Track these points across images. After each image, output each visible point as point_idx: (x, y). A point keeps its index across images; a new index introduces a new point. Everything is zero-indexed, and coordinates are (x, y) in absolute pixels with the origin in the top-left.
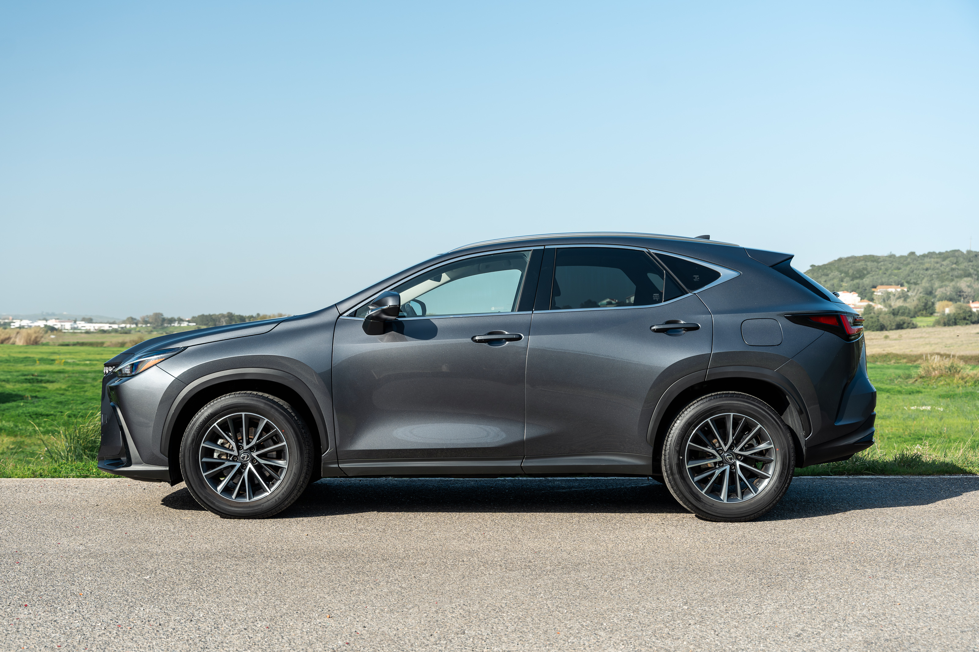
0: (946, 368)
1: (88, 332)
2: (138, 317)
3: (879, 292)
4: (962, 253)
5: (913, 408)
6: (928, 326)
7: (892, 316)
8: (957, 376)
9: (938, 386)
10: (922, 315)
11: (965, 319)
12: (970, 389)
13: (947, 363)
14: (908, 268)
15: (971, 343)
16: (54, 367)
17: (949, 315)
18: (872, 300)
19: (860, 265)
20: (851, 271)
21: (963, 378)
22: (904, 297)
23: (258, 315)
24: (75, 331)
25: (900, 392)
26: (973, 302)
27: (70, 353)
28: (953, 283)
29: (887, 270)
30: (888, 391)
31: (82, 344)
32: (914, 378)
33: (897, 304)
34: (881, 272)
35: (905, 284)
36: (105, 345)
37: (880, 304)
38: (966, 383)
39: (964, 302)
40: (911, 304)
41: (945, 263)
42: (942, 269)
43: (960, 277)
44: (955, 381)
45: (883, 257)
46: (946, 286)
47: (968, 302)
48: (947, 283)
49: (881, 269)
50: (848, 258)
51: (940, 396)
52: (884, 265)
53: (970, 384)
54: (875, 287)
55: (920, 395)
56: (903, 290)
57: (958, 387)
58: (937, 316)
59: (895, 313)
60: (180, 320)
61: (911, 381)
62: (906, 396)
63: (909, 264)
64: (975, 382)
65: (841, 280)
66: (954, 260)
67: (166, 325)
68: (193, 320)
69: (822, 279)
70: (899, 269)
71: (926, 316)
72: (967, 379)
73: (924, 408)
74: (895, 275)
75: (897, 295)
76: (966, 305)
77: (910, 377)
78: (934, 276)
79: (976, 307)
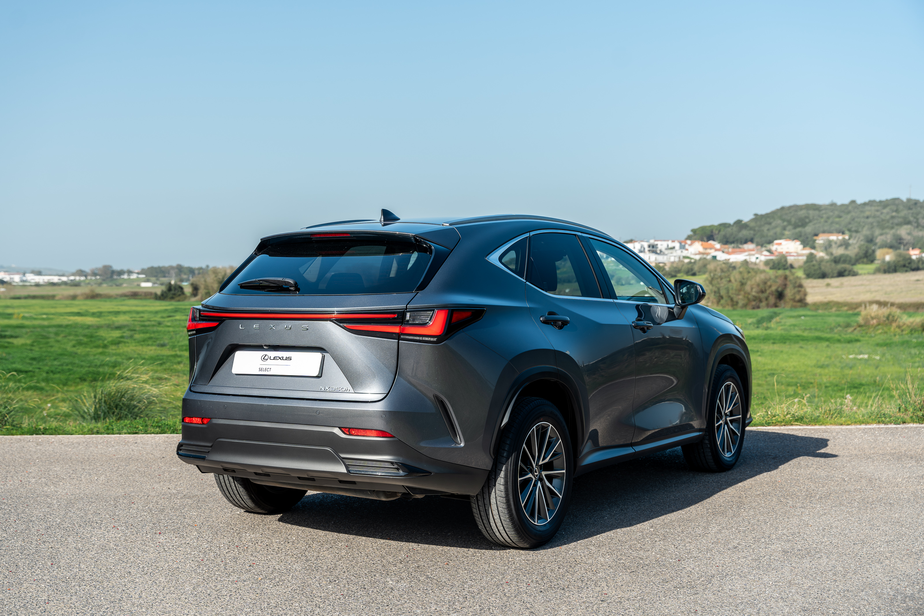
0: (884, 317)
1: (37, 285)
2: (87, 269)
3: (820, 240)
4: (902, 201)
5: (851, 356)
6: (869, 274)
7: (833, 265)
8: (894, 325)
9: (876, 335)
10: (863, 263)
11: (904, 266)
12: (906, 338)
13: (885, 311)
14: (849, 216)
15: (911, 290)
16: (13, 322)
17: (889, 263)
18: (813, 248)
19: (802, 213)
20: (793, 220)
21: (899, 327)
22: (845, 244)
23: (208, 266)
24: (24, 285)
25: (839, 341)
26: (913, 249)
27: (24, 307)
28: (892, 232)
29: (828, 218)
30: (827, 340)
31: (34, 297)
32: (853, 326)
33: (839, 252)
34: (822, 220)
35: (847, 232)
36: (57, 298)
37: (822, 251)
38: (902, 331)
39: (904, 250)
40: (852, 252)
41: (885, 211)
42: (882, 217)
43: (900, 224)
44: (892, 329)
45: (824, 205)
46: (886, 234)
47: (908, 250)
48: (887, 231)
49: (822, 217)
50: (790, 207)
51: (878, 345)
52: (826, 213)
53: (907, 332)
54: (816, 235)
55: (858, 344)
56: (844, 239)
57: (895, 335)
58: (878, 263)
59: (836, 261)
60: (130, 272)
61: (850, 330)
62: (844, 345)
63: (849, 212)
64: (911, 331)
65: (784, 228)
66: (895, 208)
67: (115, 277)
68: (143, 272)
69: (765, 228)
70: (840, 217)
71: (867, 263)
72: (904, 327)
73: (861, 356)
74: (837, 223)
75: (838, 243)
76: (905, 252)
77: (849, 325)
78: (875, 224)
79: (915, 254)
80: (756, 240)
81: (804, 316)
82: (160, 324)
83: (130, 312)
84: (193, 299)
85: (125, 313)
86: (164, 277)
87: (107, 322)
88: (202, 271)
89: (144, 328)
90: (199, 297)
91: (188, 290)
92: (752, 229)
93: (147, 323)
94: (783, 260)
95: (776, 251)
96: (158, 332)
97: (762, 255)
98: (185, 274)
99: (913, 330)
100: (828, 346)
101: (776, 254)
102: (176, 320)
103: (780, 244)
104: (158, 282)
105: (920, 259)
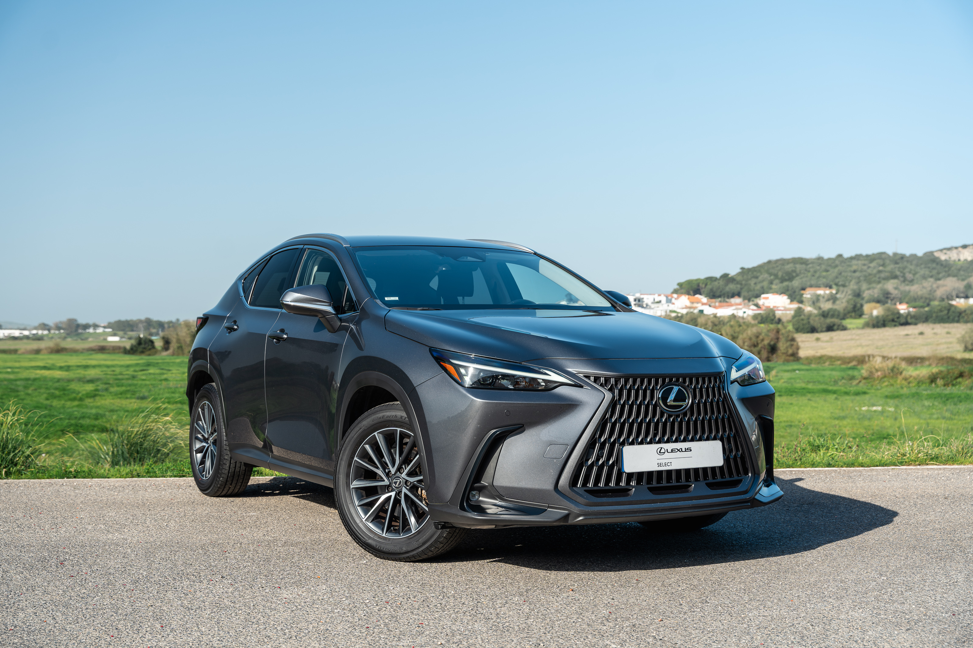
0: (889, 369)
2: (51, 323)
3: (808, 294)
4: (888, 255)
5: (864, 408)
6: (858, 328)
7: (822, 319)
8: (900, 378)
9: (882, 388)
10: (851, 317)
11: (893, 320)
12: (915, 390)
13: (889, 364)
14: (836, 270)
15: (902, 345)
17: (877, 317)
18: (801, 302)
19: (789, 267)
20: (780, 274)
21: (906, 379)
22: (833, 299)
23: (178, 320)
25: (846, 393)
26: (900, 303)
28: (879, 286)
29: (815, 272)
30: (834, 392)
32: (857, 379)
33: (827, 306)
34: (809, 274)
35: (834, 286)
36: (19, 352)
37: (810, 306)
38: (909, 383)
39: (891, 304)
40: (841, 306)
41: (872, 265)
42: (869, 271)
43: (887, 279)
44: (898, 382)
45: (811, 259)
46: (874, 288)
47: (895, 304)
48: (874, 285)
49: (809, 271)
50: (777, 261)
51: (887, 397)
52: (813, 267)
53: (914, 384)
54: (804, 289)
55: (867, 396)
56: (831, 293)
57: (901, 388)
58: (865, 318)
59: (825, 315)
60: (96, 326)
61: (855, 382)
62: (853, 397)
63: (836, 266)
64: (919, 383)
65: (771, 283)
66: (881, 262)
67: (80, 331)
68: (109, 326)
69: (752, 282)
70: (827, 271)
71: (855, 318)
72: (910, 380)
73: (875, 408)
74: (824, 277)
75: (826, 297)
76: (893, 307)
77: (852, 378)
78: (862, 278)
79: (903, 308)
80: (744, 293)
81: (799, 370)
82: (134, 377)
83: (99, 366)
84: (165, 353)
85: (94, 367)
86: (132, 331)
87: (77, 376)
88: (173, 325)
89: (119, 382)
90: (170, 351)
91: (159, 343)
92: (738, 283)
93: (120, 377)
94: (771, 315)
95: (763, 305)
96: (135, 385)
97: (749, 309)
98: (154, 328)
100: (836, 399)
102: (150, 374)
104: (126, 336)
105: (909, 313)
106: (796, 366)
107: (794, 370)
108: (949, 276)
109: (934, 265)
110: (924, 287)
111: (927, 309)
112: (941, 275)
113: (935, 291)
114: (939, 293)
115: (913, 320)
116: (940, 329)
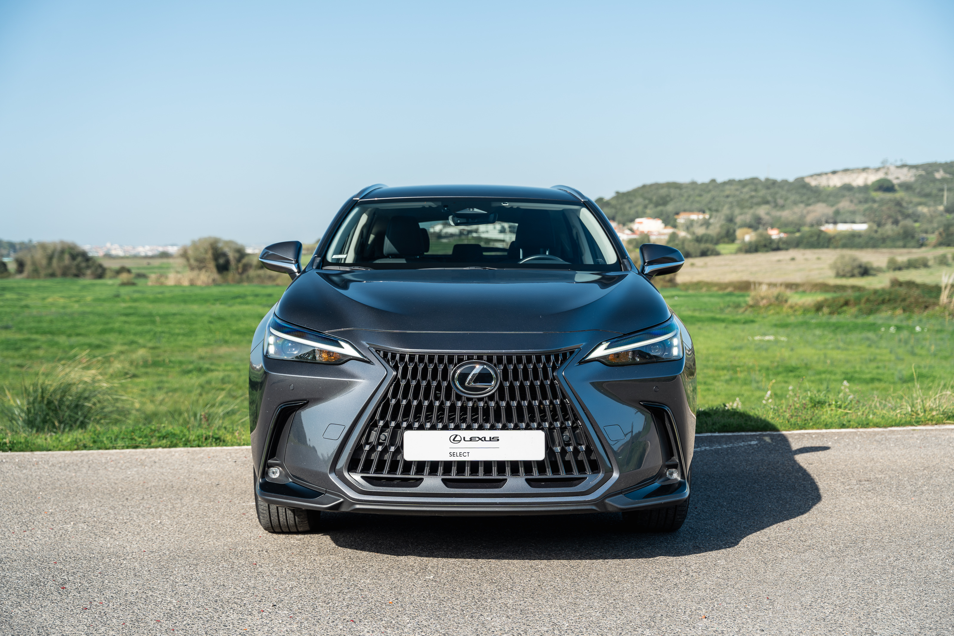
0: (774, 297)
3: (681, 219)
4: (760, 181)
5: (757, 338)
6: (731, 253)
7: (697, 244)
8: (786, 306)
9: (768, 316)
10: (724, 242)
11: (765, 246)
12: (800, 319)
13: (775, 291)
14: (709, 195)
15: (774, 271)
17: (750, 243)
18: (675, 226)
19: (663, 192)
20: (654, 198)
21: (791, 307)
22: (706, 224)
25: (735, 322)
26: (772, 228)
28: (751, 211)
29: (689, 196)
30: (723, 321)
32: (743, 307)
33: (700, 231)
34: (683, 199)
35: (707, 211)
37: (684, 231)
38: (795, 311)
39: (763, 229)
40: (714, 231)
41: (746, 190)
42: (742, 196)
43: (759, 204)
44: (784, 310)
45: (685, 184)
46: (746, 213)
47: (766, 229)
48: (746, 210)
49: (683, 196)
50: (651, 186)
51: (776, 325)
52: (686, 192)
53: (800, 313)
54: (677, 214)
55: (756, 326)
56: (705, 218)
57: (788, 316)
58: (738, 243)
59: (699, 240)
61: (741, 310)
62: (742, 326)
63: (709, 191)
64: (804, 311)
65: (646, 207)
66: (753, 187)
69: (627, 206)
70: (700, 195)
71: (728, 243)
72: (797, 307)
73: (767, 338)
74: (698, 202)
75: (700, 222)
76: (765, 232)
77: (738, 306)
78: (735, 204)
79: (775, 234)
80: (618, 218)
92: (614, 206)
94: (646, 240)
95: (637, 229)
97: (624, 233)
99: (806, 310)
100: (726, 327)
101: (638, 233)
103: (641, 223)
105: (780, 239)
106: (673, 292)
107: (673, 297)
108: (819, 201)
109: (804, 191)
110: (795, 213)
111: (798, 235)
112: (811, 201)
113: (805, 217)
114: (810, 218)
115: (784, 246)
116: (810, 254)
